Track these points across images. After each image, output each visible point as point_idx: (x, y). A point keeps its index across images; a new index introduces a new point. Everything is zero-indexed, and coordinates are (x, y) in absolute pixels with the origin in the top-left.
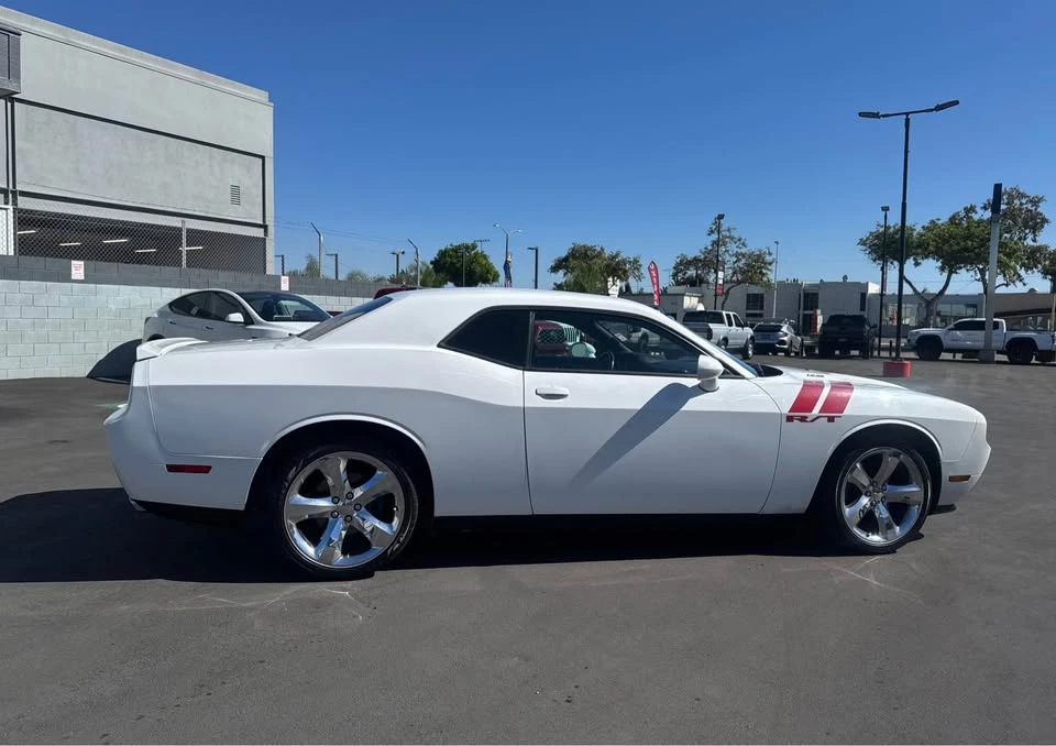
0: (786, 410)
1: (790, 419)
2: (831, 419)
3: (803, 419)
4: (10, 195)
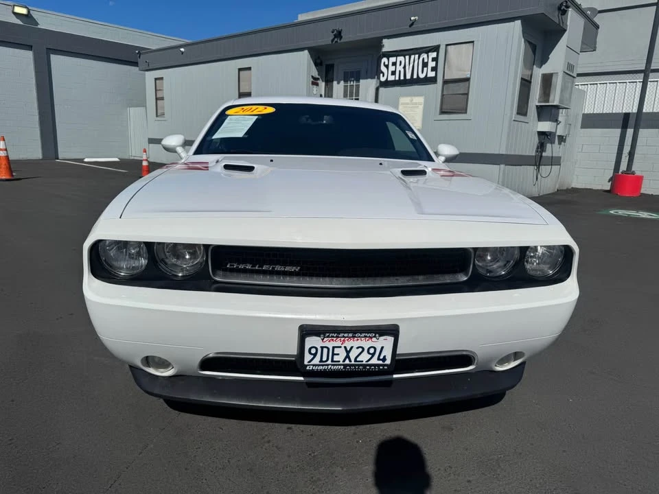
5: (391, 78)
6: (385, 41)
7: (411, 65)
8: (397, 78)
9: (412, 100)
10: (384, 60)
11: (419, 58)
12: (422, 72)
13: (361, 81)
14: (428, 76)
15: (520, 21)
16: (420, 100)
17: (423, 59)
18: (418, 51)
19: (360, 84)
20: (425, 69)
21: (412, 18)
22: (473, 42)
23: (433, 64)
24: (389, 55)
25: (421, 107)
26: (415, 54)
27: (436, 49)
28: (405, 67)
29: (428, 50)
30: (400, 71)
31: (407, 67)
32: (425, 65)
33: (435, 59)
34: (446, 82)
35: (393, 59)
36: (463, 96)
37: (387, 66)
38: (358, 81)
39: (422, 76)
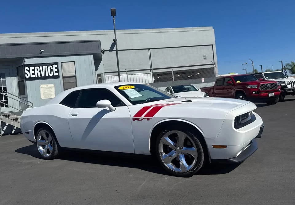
0: (132, 117)
1: (134, 120)
2: (148, 119)
3: (138, 119)
4: (151, 70)
5: (32, 76)
6: (26, 59)
7: (44, 70)
8: (36, 76)
9: (48, 86)
10: (26, 68)
11: (48, 68)
12: (51, 74)
13: (6, 78)
14: (54, 75)
15: (92, 55)
16: (53, 85)
17: (50, 68)
18: (47, 65)
19: (6, 79)
20: (52, 72)
21: (42, 50)
22: (74, 62)
23: (56, 70)
24: (29, 66)
25: (53, 89)
26: (45, 66)
27: (57, 64)
28: (40, 71)
29: (52, 64)
30: (37, 73)
31: (42, 71)
32: (52, 70)
33: (57, 68)
34: (64, 77)
35: (32, 68)
36: (74, 83)
37: (29, 71)
38: (5, 78)
39: (51, 75)
